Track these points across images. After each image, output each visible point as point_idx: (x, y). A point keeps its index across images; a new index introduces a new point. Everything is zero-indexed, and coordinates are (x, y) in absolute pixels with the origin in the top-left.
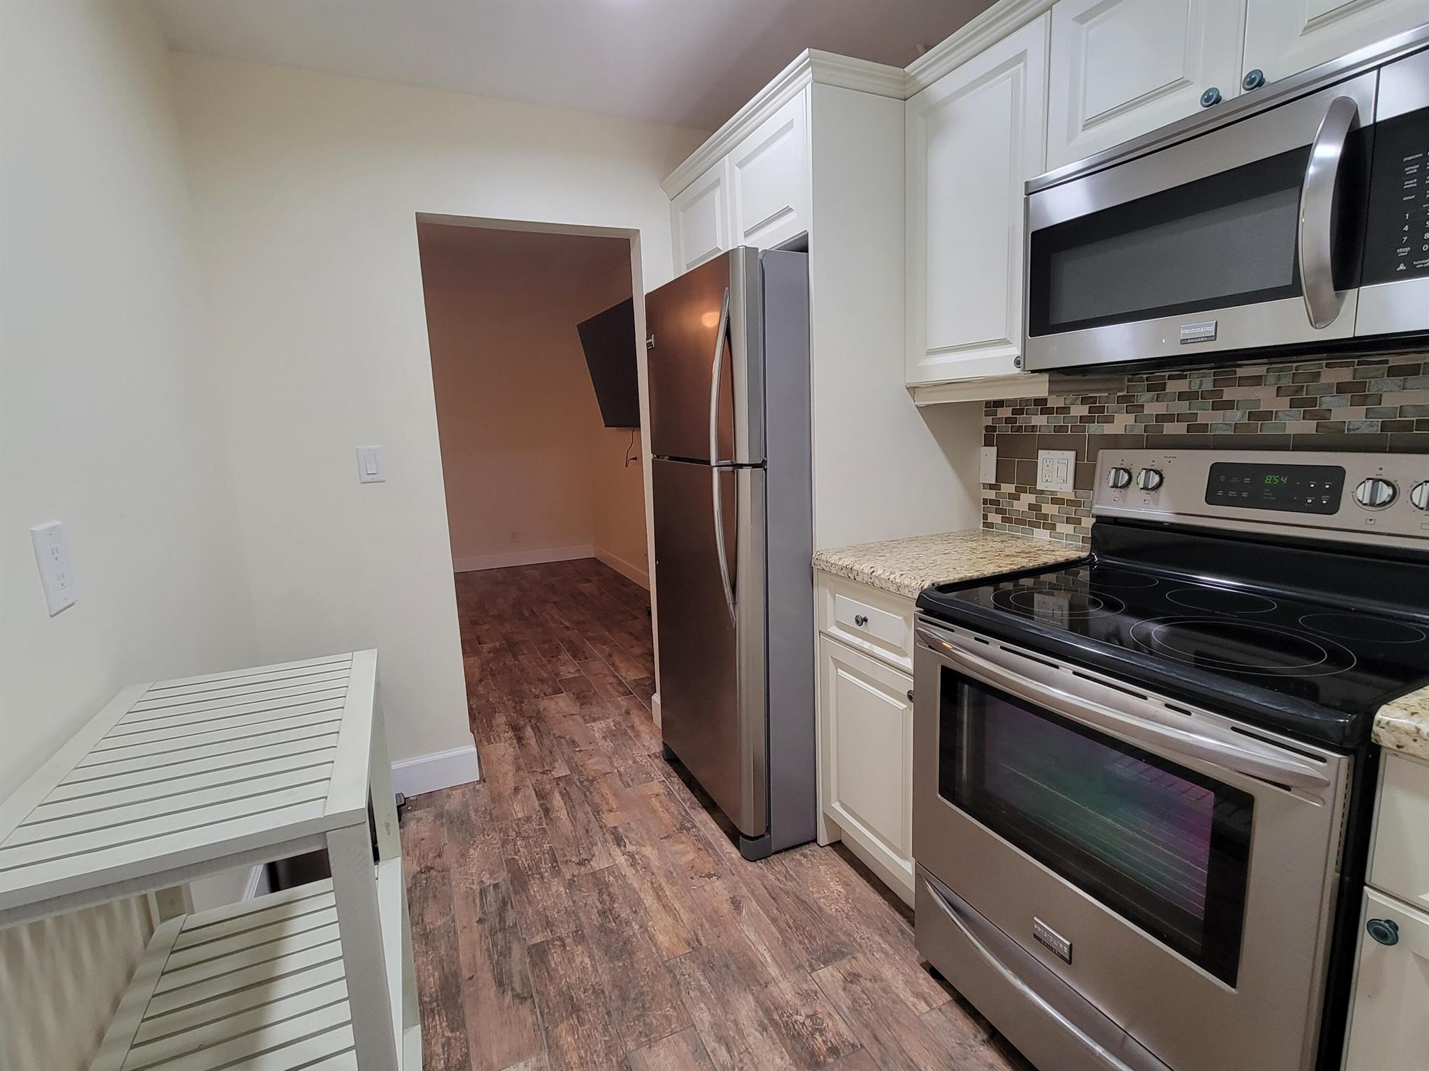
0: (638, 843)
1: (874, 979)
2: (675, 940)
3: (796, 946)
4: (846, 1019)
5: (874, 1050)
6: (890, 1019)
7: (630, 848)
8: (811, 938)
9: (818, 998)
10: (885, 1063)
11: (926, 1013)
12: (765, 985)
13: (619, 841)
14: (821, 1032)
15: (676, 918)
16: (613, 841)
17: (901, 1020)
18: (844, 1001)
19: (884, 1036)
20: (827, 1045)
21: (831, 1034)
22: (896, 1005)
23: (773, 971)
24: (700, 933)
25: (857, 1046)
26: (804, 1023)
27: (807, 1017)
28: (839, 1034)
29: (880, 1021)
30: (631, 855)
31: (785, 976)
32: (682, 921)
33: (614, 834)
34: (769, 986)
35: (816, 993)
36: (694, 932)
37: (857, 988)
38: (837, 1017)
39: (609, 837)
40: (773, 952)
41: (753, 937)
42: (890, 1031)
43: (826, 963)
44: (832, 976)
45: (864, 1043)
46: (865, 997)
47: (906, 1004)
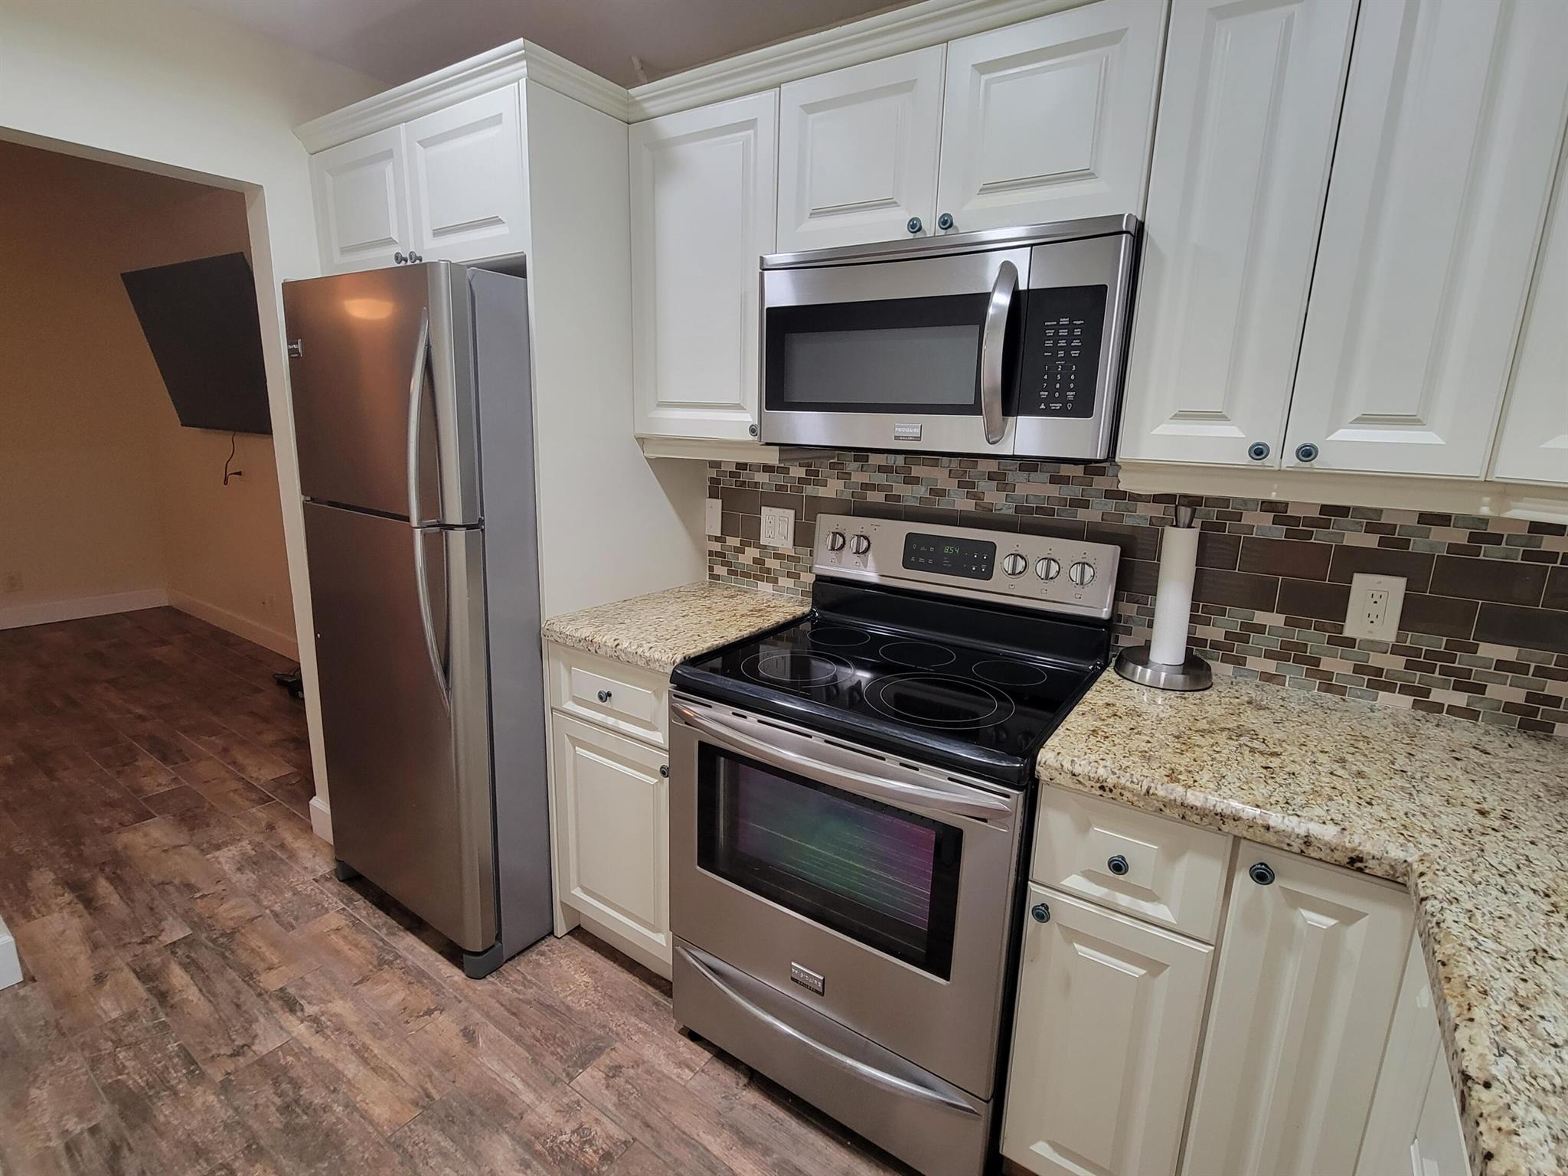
0: (322, 1001)
1: (636, 1064)
2: (397, 1107)
3: (549, 1060)
4: (614, 1118)
5: (647, 1138)
6: (658, 1099)
7: (310, 1010)
8: (564, 1043)
9: (581, 1107)
10: (659, 1146)
11: (690, 1079)
12: (519, 1117)
13: (291, 1005)
14: (590, 1142)
15: (393, 1077)
16: (283, 1009)
17: (668, 1096)
18: (609, 1100)
19: (655, 1119)
20: (598, 1154)
21: (601, 1140)
22: (661, 1083)
23: (528, 1097)
24: (429, 1086)
25: (629, 1142)
26: (570, 1141)
27: (573, 1132)
28: (609, 1137)
29: (649, 1106)
30: (315, 1020)
31: (541, 1097)
32: (403, 1080)
33: (282, 998)
34: (525, 1116)
35: (578, 1103)
36: (422, 1087)
37: (620, 1081)
38: (604, 1119)
39: (275, 1005)
40: (523, 1075)
41: (496, 1066)
42: (659, 1112)
43: (584, 1066)
44: (593, 1077)
45: (636, 1135)
46: (630, 1087)
47: (671, 1078)
